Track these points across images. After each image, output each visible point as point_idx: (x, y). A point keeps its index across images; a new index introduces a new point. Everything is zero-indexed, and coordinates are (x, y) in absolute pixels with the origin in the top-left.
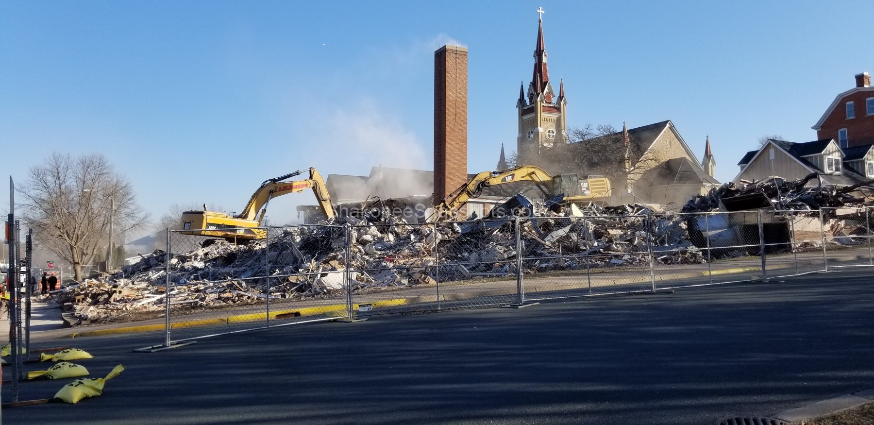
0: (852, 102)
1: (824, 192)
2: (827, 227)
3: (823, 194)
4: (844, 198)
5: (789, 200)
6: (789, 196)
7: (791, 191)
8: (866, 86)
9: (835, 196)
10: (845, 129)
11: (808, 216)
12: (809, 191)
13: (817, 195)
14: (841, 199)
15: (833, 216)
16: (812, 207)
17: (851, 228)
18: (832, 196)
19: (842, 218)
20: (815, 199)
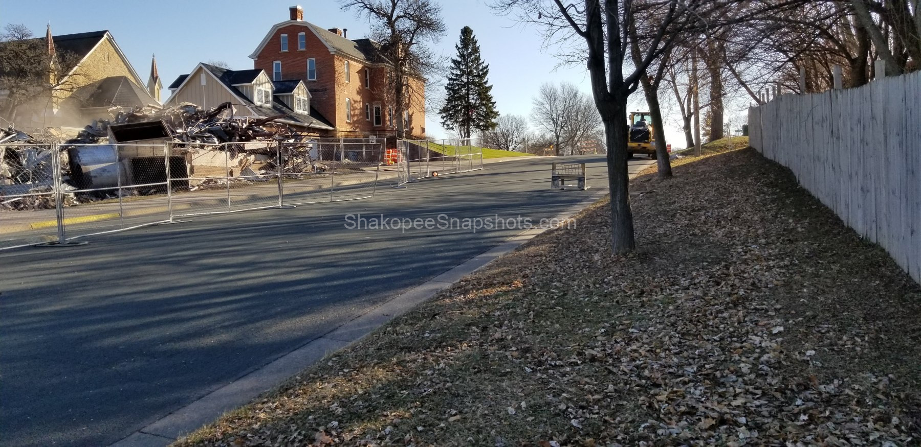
0: (286, 35)
1: (234, 124)
2: (236, 162)
3: (233, 126)
4: (254, 131)
5: (196, 130)
6: (198, 126)
7: (201, 120)
8: (299, 20)
9: (246, 128)
10: (279, 62)
11: (215, 149)
12: (221, 122)
13: (227, 127)
14: (250, 132)
15: (242, 150)
16: (221, 140)
17: (261, 163)
18: (242, 129)
19: (252, 152)
20: (224, 131)
